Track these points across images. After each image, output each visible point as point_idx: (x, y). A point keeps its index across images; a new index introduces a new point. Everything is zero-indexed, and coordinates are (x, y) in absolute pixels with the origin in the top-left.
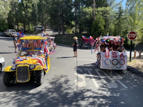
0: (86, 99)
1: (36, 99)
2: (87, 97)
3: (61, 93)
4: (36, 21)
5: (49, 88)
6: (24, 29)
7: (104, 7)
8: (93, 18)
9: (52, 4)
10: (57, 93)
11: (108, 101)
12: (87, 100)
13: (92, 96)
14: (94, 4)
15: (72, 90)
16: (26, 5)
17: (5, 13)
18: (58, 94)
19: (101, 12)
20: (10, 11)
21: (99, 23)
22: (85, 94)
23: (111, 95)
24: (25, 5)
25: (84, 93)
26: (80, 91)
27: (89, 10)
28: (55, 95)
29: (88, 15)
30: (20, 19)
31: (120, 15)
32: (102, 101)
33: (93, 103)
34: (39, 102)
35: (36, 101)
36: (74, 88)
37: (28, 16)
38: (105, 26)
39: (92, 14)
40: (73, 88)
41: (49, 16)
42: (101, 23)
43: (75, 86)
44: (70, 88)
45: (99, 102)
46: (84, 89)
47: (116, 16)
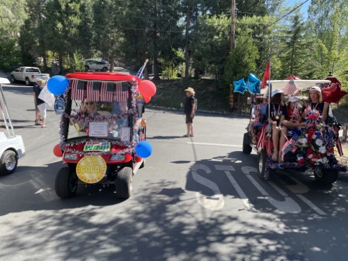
0: (229, 239)
1: (110, 238)
2: (230, 235)
3: (167, 225)
4: (89, 47)
5: (136, 211)
6: (61, 67)
7: (257, 16)
8: (230, 42)
9: (131, 6)
10: (157, 224)
11: (283, 245)
12: (232, 242)
13: (243, 233)
14: (234, 8)
15: (193, 216)
16: (67, 6)
17: (15, 27)
18: (159, 225)
19: (249, 27)
20: (27, 22)
21: (243, 56)
22: (225, 227)
23: (286, 231)
24: (63, 7)
25: (222, 224)
26: (211, 219)
27: (221, 23)
28: (152, 228)
29: (218, 34)
30: (52, 40)
31: (295, 35)
32: (268, 245)
33: (247, 250)
34: (117, 245)
35: (111, 243)
36: (195, 213)
37: (69, 35)
38: (258, 62)
39: (227, 33)
40: (192, 211)
41: (121, 36)
42: (250, 54)
43: (199, 207)
44: (186, 212)
45: (260, 247)
46: (221, 216)
47: (287, 37)
